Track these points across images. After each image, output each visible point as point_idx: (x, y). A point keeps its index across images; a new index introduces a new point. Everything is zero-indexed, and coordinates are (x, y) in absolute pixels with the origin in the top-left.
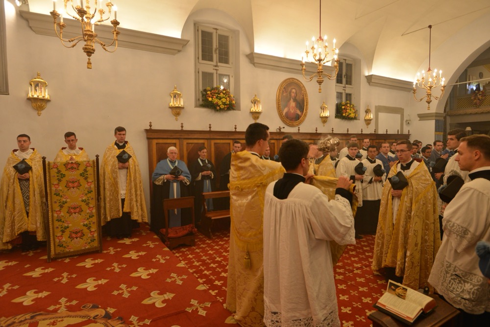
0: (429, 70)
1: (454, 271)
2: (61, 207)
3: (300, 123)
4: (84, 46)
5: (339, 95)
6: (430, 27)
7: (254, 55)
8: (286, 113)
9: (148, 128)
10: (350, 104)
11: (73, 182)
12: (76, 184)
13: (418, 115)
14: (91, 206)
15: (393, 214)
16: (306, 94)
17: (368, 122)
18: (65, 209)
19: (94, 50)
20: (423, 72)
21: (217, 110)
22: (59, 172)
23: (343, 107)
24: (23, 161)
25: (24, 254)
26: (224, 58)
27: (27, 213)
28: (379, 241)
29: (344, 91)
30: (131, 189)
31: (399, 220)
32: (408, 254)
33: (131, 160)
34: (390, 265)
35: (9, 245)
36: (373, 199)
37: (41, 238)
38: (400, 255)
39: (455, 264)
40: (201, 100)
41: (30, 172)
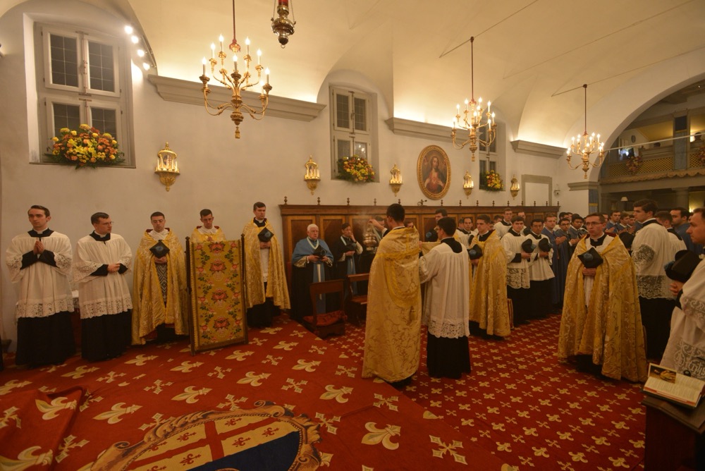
0: (586, 134)
1: (696, 353)
2: (206, 293)
3: (442, 196)
4: (232, 114)
5: (483, 163)
6: (585, 86)
7: (394, 121)
8: (428, 184)
9: (283, 203)
10: (495, 173)
11: (218, 265)
12: (221, 267)
13: (568, 184)
14: (237, 291)
15: (585, 295)
16: (449, 163)
17: (514, 193)
18: (210, 295)
19: (242, 118)
20: (579, 136)
21: (356, 183)
22: (203, 253)
23: (488, 177)
24: (160, 243)
25: (159, 347)
26: (361, 125)
27: (165, 303)
28: (567, 325)
29: (487, 159)
30: (273, 271)
31: (593, 302)
32: (607, 338)
33: (272, 239)
34: (585, 352)
35: (143, 339)
37: (180, 331)
38: (597, 340)
39: (697, 346)
40: (337, 170)
41: (167, 255)
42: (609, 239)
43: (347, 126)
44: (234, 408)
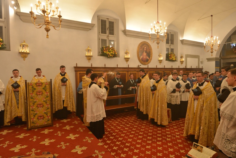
0: (212, 37)
1: (227, 137)
2: (34, 104)
3: (148, 63)
4: (45, 28)
5: (168, 50)
6: (212, 16)
7: (126, 31)
8: (142, 58)
9: (76, 66)
10: (173, 54)
11: (39, 92)
12: (41, 93)
13: (207, 59)
14: (48, 104)
15: (194, 108)
16: (151, 49)
17: (182, 62)
18: (36, 105)
19: (50, 29)
20: (209, 38)
21: (109, 57)
22: (33, 87)
23: (170, 55)
24: (16, 83)
25: (16, 127)
26: (112, 32)
27: (18, 108)
28: (187, 121)
29: (170, 48)
30: (67, 95)
31: (197, 111)
32: (201, 128)
33: (67, 82)
34: (192, 134)
35: (9, 123)
36: (185, 100)
37: (24, 120)
38: (197, 128)
39: (227, 134)
40: (101, 52)
41: (19, 88)
42: (206, 83)
43: (105, 33)
44: (33, 154)
